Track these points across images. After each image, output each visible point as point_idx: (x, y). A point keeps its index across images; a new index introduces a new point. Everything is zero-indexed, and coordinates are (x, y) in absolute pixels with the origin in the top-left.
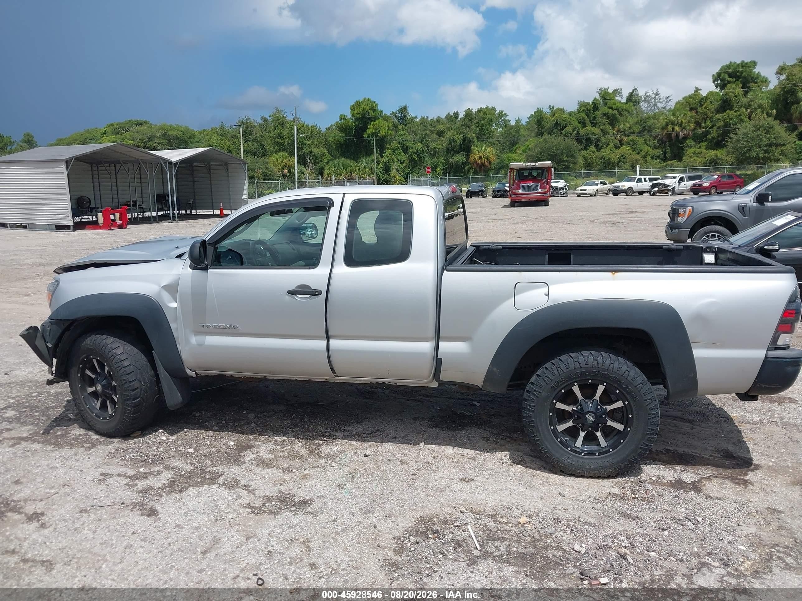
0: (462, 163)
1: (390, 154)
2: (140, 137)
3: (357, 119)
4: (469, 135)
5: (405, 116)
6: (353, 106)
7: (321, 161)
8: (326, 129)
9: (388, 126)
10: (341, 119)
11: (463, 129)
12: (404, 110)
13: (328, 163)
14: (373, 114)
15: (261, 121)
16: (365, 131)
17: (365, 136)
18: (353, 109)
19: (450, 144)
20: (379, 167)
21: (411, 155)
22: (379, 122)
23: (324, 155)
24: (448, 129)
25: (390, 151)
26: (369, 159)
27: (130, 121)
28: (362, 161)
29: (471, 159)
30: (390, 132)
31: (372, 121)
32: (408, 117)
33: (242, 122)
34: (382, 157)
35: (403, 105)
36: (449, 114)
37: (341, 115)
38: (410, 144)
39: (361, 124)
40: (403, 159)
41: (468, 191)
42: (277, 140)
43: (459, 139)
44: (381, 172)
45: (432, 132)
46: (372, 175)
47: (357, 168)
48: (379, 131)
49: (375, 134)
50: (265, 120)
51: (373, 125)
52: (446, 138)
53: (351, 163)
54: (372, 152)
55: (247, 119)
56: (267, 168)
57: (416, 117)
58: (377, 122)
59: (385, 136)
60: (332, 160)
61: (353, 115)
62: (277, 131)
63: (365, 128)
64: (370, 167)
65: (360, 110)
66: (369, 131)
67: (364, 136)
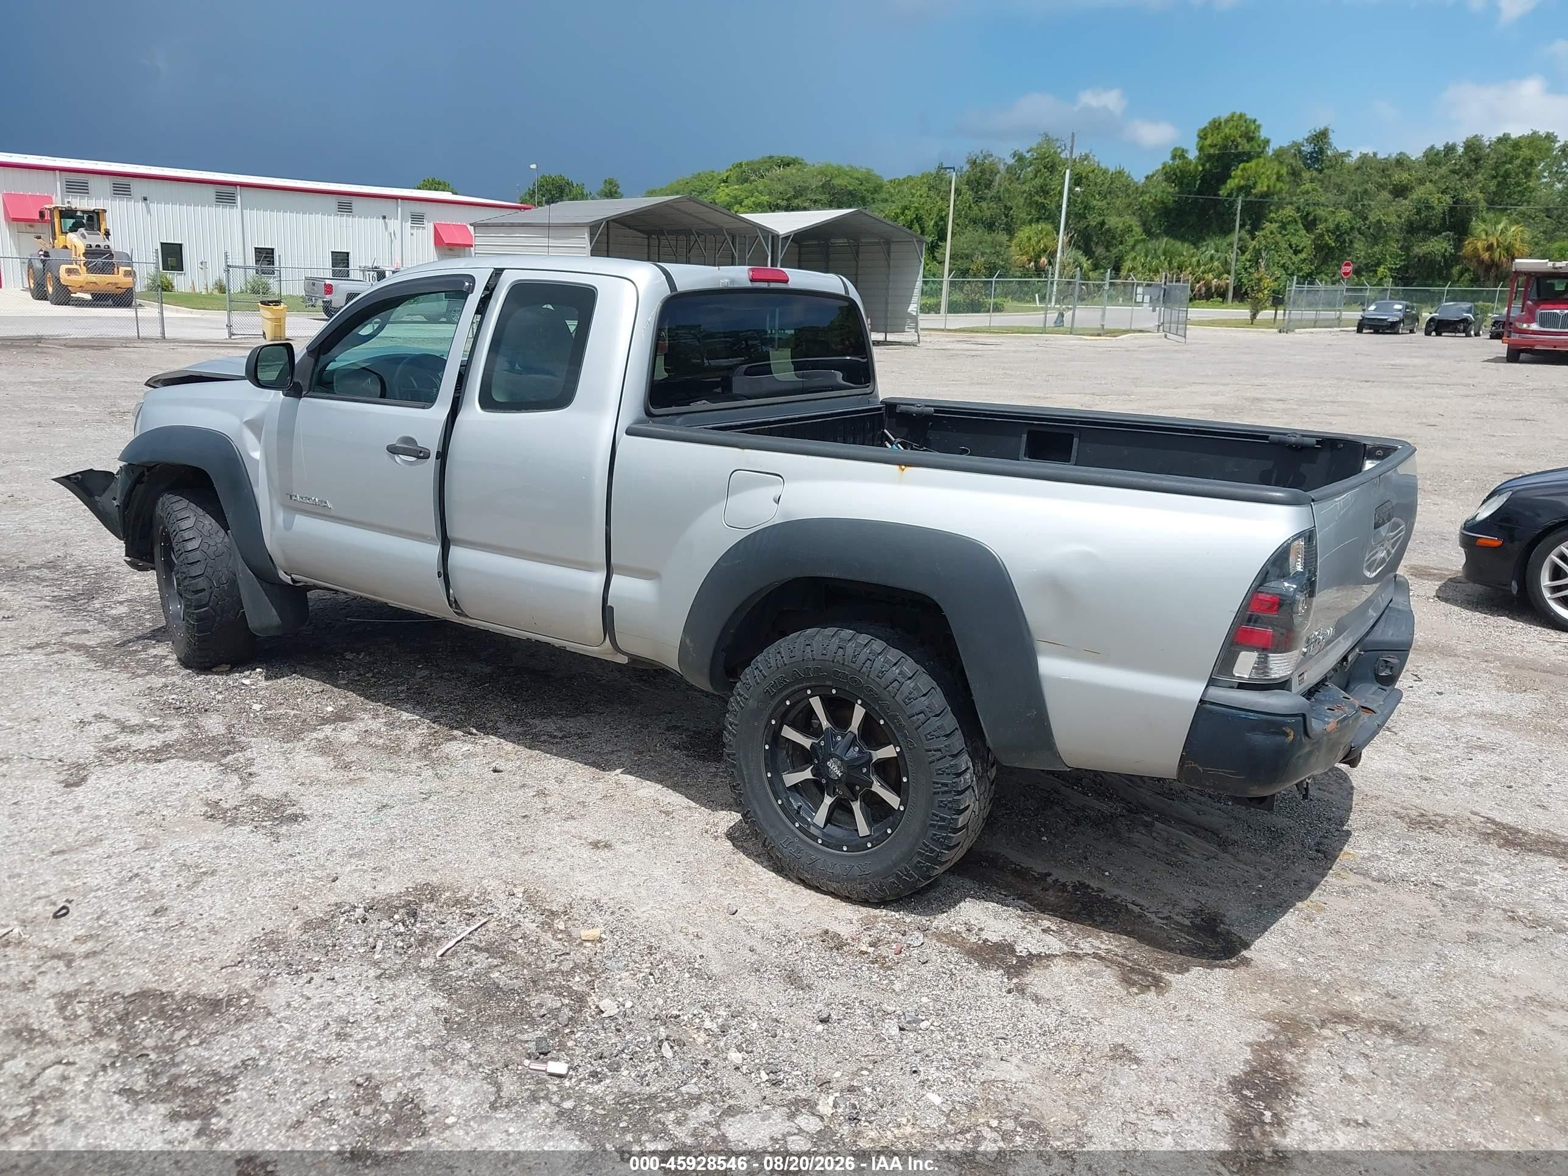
0: (1444, 256)
1: (1272, 233)
2: (781, 189)
3: (1210, 157)
4: (1468, 195)
5: (1321, 151)
6: (1205, 129)
7: (1121, 243)
8: (1147, 178)
9: (1278, 173)
10: (1174, 158)
11: (1454, 181)
12: (1321, 138)
13: (1133, 248)
14: (1247, 147)
15: (1011, 161)
16: (1225, 182)
17: (1223, 192)
18: (1203, 136)
19: (1418, 212)
20: (1243, 258)
21: (1322, 235)
22: (1257, 165)
23: (1129, 230)
24: (1421, 182)
25: (1275, 226)
26: (1223, 243)
27: (770, 157)
28: (1207, 245)
29: (1468, 247)
30: (1279, 185)
31: (1243, 161)
32: (1329, 153)
33: (975, 162)
34: (1253, 239)
35: (1320, 127)
36: (1432, 147)
37: (1176, 149)
38: (1321, 212)
39: (1216, 167)
40: (1302, 245)
41: (1432, 320)
42: (1037, 198)
43: (1441, 203)
44: (1246, 269)
45: (1381, 187)
46: (1226, 276)
47: (1194, 260)
48: (1255, 183)
49: (1245, 189)
50: (1020, 158)
51: (1243, 170)
52: (1412, 200)
53: (1184, 249)
54: (1231, 230)
55: (985, 158)
56: (998, 254)
57: (1348, 154)
58: (1253, 164)
59: (1266, 195)
60: (1144, 240)
61: (1201, 149)
62: (1038, 181)
63: (1224, 177)
64: (1223, 258)
65: (1218, 139)
66: (1231, 184)
67: (1221, 193)
